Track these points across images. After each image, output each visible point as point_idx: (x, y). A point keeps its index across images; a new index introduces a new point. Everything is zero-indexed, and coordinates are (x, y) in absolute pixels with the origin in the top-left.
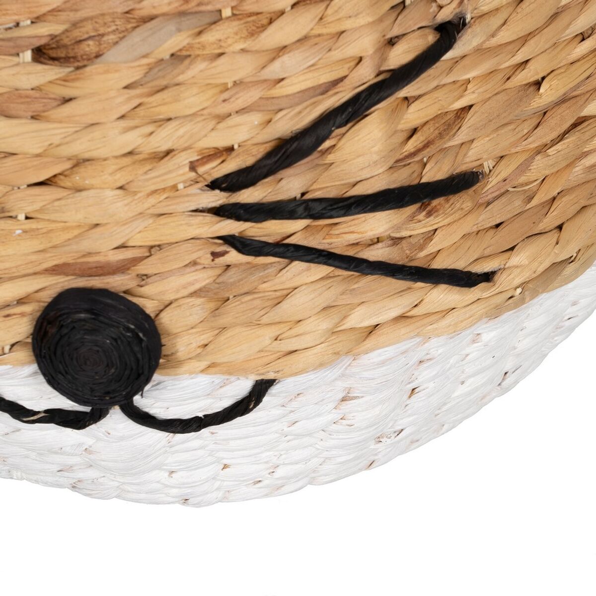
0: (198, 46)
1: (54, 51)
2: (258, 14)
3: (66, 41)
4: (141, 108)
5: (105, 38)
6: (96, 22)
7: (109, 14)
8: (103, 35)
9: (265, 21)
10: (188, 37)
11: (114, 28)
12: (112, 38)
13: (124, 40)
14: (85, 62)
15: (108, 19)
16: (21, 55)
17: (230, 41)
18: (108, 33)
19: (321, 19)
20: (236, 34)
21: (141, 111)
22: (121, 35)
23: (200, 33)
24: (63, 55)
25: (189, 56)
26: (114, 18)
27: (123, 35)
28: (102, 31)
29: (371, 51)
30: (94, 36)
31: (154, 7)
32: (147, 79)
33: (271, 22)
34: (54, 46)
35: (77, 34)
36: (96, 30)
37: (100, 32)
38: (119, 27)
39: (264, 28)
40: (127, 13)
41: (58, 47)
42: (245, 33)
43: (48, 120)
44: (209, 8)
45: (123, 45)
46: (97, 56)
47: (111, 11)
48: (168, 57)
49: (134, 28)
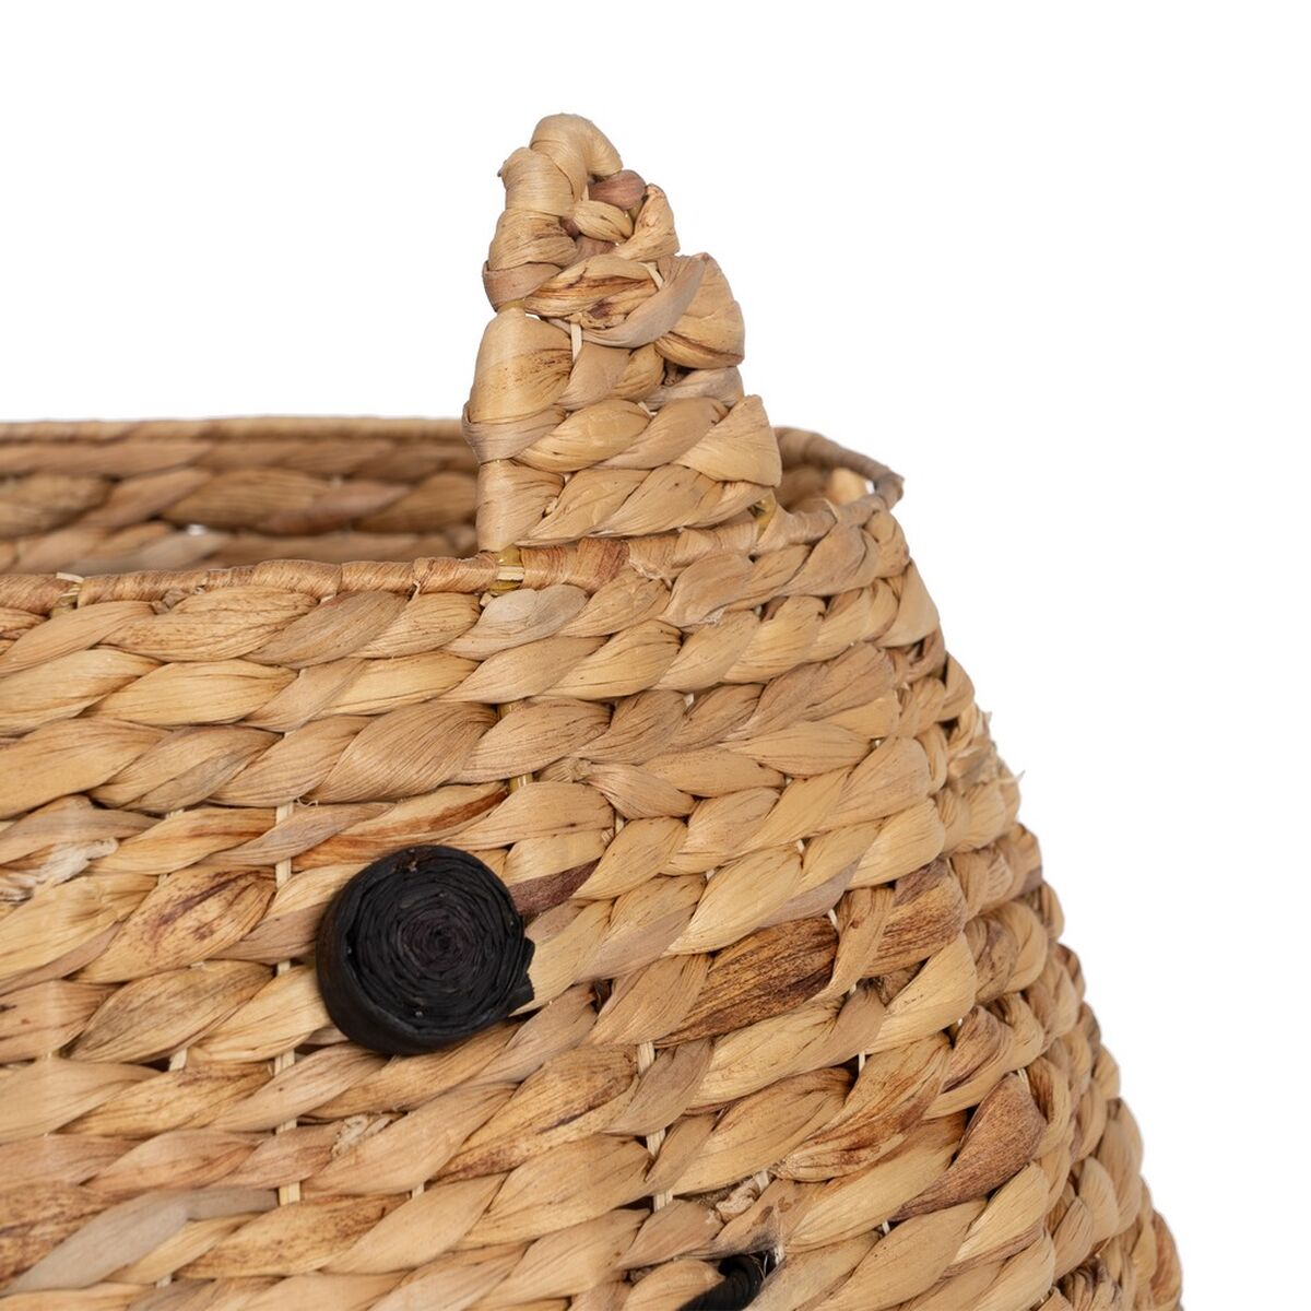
0: (230, 1253)
2: (356, 1196)
5: (37, 1231)
6: (17, 1201)
7: (44, 1185)
8: (32, 1225)
9: (371, 1211)
10: (213, 1233)
11: (57, 1210)
12: (50, 1230)
13: (74, 1236)
15: (43, 1194)
17: (300, 1247)
18: (45, 1221)
19: (487, 1210)
20: (314, 1230)
22: (71, 1226)
23: (236, 1228)
25: (213, 1280)
26: (56, 1192)
27: (74, 1225)
28: (30, 1216)
29: (591, 1284)
30: (13, 1228)
31: (141, 1171)
33: (383, 1214)
36: (18, 1216)
37: (26, 1220)
38: (65, 1209)
39: (369, 1224)
40: (83, 1184)
42: (331, 1232)
44: (255, 1178)
45: (74, 1245)
46: (17, 1273)
47: (49, 1179)
48: (166, 1282)
49: (96, 1213)
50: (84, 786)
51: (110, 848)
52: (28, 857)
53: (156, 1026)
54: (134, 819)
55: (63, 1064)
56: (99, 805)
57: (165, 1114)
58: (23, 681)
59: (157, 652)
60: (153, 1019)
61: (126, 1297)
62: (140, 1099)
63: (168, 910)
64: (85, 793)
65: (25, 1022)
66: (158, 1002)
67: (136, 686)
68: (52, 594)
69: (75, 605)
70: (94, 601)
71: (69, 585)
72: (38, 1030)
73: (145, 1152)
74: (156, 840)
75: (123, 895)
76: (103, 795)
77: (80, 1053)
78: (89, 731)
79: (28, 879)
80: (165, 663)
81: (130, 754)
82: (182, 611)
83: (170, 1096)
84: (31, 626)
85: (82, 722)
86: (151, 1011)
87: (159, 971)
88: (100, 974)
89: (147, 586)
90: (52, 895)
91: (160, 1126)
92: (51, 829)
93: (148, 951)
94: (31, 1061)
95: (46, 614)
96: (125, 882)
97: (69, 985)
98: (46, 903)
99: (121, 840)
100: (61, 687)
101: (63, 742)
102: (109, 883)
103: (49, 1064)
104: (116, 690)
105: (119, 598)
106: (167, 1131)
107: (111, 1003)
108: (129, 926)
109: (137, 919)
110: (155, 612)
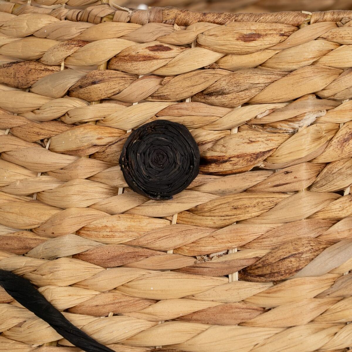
1: (260, 269)
3: (271, 260)
4: (328, 313)
5: (304, 256)
6: (296, 244)
7: (304, 238)
8: (302, 253)
11: (310, 247)
12: (308, 255)
13: (318, 257)
14: (287, 276)
16: (230, 276)
18: (306, 252)
21: (327, 316)
22: (315, 254)
24: (268, 272)
26: (309, 241)
27: (317, 252)
28: (301, 250)
30: (295, 254)
31: (338, 233)
32: (333, 289)
34: (260, 265)
35: (280, 254)
36: (297, 250)
37: (300, 251)
38: (313, 247)
40: (316, 237)
41: (264, 266)
43: (253, 325)
45: (318, 260)
46: (297, 271)
47: (306, 236)
48: (347, 273)
49: (324, 248)
50: (315, 91)
51: (324, 113)
52: (296, 117)
53: (342, 180)
54: (332, 103)
55: (309, 193)
56: (318, 97)
57: (345, 211)
58: (292, 51)
59: (340, 41)
60: (341, 177)
61: (333, 278)
62: (337, 206)
63: (346, 137)
64: (314, 93)
65: (295, 178)
66: (343, 171)
67: (331, 53)
68: (301, 19)
69: (309, 23)
70: (316, 22)
71: (307, 15)
72: (300, 181)
73: (339, 226)
74: (341, 111)
75: (329, 131)
76: (321, 94)
77: (314, 189)
78: (316, 70)
79: (296, 125)
80: (341, 45)
81: (331, 79)
82: (349, 26)
83: (347, 205)
84: (293, 31)
85: (313, 67)
86: (341, 174)
87: (342, 159)
88: (322, 160)
89: (335, 16)
90: (305, 132)
91: (343, 216)
92: (304, 107)
93: (339, 152)
94: (297, 192)
95: (298, 27)
96: (330, 126)
97: (310, 164)
98: (304, 135)
99: (327, 110)
100: (307, 54)
101: (308, 75)
102: (324, 127)
103: (303, 193)
104: (325, 55)
105: (325, 21)
106: (345, 218)
107: (325, 170)
108: (333, 142)
109: (335, 140)
110: (338, 26)
